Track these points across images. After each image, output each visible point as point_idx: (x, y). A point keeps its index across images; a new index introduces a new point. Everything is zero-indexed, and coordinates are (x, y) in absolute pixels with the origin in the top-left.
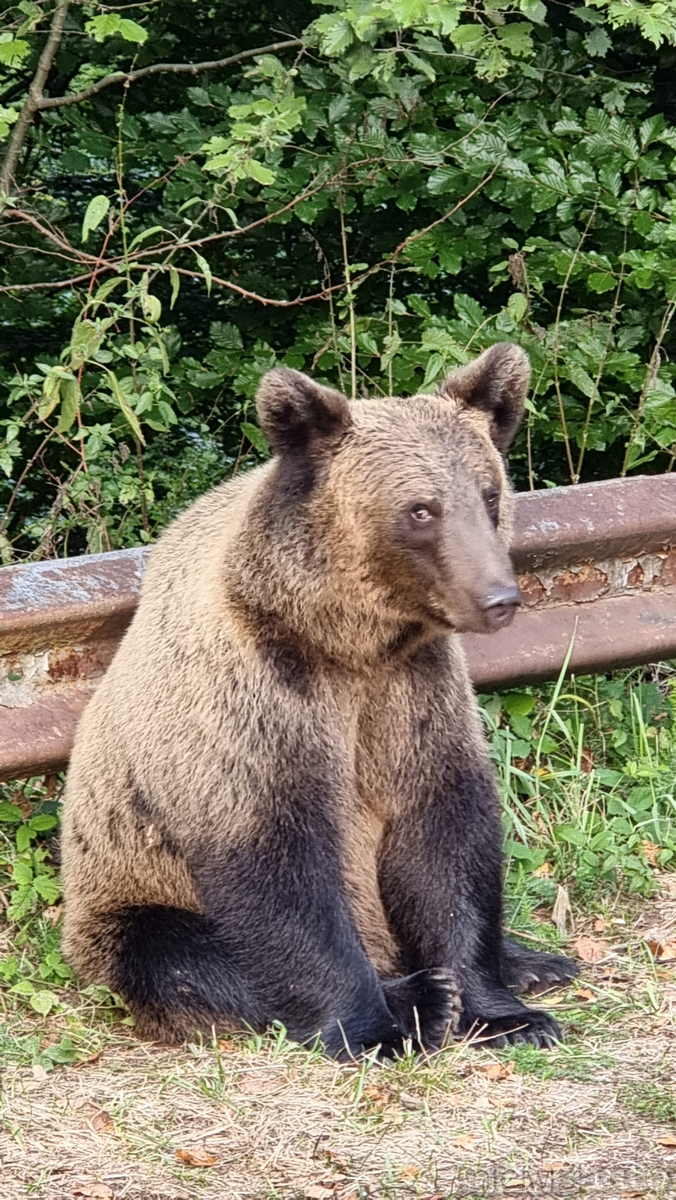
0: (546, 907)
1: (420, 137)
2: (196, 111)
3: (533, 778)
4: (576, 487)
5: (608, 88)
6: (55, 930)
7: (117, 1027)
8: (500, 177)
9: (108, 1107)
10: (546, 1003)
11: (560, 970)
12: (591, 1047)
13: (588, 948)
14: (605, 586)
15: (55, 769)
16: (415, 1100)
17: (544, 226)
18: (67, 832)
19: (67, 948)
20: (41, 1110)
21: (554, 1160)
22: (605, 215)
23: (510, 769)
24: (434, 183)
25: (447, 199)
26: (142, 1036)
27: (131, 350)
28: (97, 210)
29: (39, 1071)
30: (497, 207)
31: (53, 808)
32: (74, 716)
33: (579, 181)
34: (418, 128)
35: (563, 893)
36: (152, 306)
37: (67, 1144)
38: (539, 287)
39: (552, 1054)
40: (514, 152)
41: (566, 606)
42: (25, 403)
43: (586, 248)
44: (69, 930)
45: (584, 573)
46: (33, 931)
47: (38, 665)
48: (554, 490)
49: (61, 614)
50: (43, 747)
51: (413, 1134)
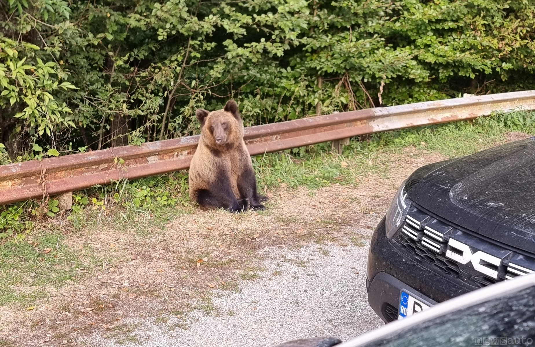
0: (263, 189)
1: (243, 70)
2: (209, 67)
3: (261, 169)
4: (267, 125)
5: (272, 63)
6: (188, 193)
7: (197, 208)
8: (256, 77)
9: (196, 221)
10: (263, 204)
11: (265, 198)
12: (270, 210)
13: (269, 195)
14: (272, 140)
15: (188, 168)
16: (243, 219)
17: (262, 84)
18: (190, 178)
19: (190, 196)
20: (186, 221)
21: (265, 228)
22: (272, 82)
23: (257, 167)
24: (245, 78)
25: (247, 80)
26: (201, 209)
27: (199, 104)
28: (194, 83)
29: (185, 215)
30: (255, 81)
31: (188, 174)
32: (190, 160)
33: (268, 77)
34: (243, 69)
35: (266, 186)
36: (202, 97)
37: (190, 226)
38: (262, 94)
39: (264, 212)
40: (258, 73)
41: (266, 142)
42: (183, 112)
43: (269, 87)
44: (190, 193)
45: (268, 138)
46: (184, 193)
47: (185, 153)
48: (264, 125)
49: (188, 145)
50: (186, 165)
51: (243, 224)
